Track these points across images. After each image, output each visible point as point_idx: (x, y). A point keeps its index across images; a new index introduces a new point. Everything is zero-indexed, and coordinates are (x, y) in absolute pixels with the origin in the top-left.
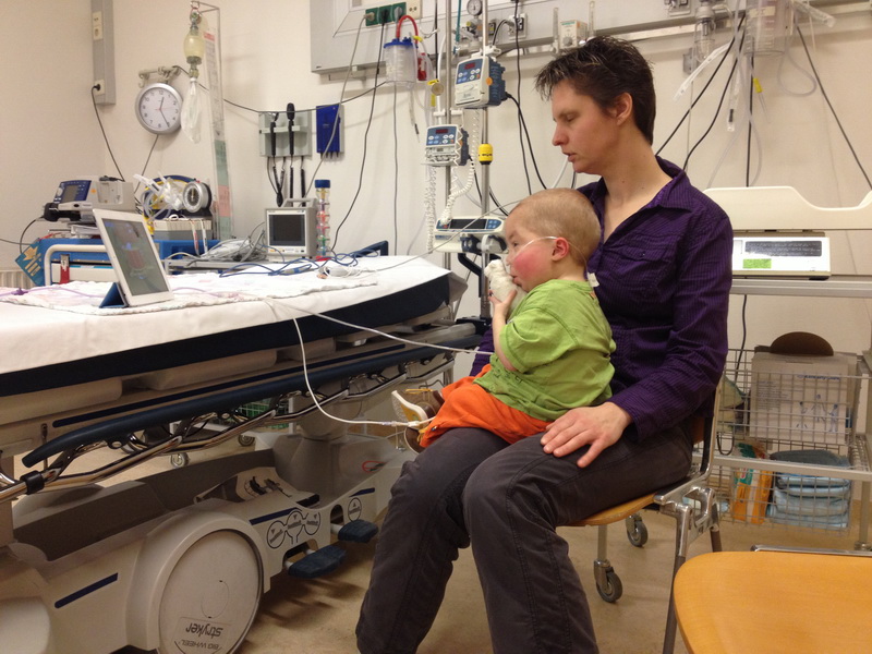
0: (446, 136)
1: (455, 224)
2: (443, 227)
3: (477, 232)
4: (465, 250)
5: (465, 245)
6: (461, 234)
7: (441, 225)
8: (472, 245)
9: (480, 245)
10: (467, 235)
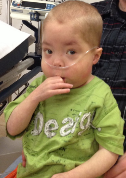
1: (24, 4)
4: (32, 19)
5: (32, 17)
6: (30, 10)
7: (15, 3)
8: (37, 17)
9: (40, 17)
10: (34, 12)
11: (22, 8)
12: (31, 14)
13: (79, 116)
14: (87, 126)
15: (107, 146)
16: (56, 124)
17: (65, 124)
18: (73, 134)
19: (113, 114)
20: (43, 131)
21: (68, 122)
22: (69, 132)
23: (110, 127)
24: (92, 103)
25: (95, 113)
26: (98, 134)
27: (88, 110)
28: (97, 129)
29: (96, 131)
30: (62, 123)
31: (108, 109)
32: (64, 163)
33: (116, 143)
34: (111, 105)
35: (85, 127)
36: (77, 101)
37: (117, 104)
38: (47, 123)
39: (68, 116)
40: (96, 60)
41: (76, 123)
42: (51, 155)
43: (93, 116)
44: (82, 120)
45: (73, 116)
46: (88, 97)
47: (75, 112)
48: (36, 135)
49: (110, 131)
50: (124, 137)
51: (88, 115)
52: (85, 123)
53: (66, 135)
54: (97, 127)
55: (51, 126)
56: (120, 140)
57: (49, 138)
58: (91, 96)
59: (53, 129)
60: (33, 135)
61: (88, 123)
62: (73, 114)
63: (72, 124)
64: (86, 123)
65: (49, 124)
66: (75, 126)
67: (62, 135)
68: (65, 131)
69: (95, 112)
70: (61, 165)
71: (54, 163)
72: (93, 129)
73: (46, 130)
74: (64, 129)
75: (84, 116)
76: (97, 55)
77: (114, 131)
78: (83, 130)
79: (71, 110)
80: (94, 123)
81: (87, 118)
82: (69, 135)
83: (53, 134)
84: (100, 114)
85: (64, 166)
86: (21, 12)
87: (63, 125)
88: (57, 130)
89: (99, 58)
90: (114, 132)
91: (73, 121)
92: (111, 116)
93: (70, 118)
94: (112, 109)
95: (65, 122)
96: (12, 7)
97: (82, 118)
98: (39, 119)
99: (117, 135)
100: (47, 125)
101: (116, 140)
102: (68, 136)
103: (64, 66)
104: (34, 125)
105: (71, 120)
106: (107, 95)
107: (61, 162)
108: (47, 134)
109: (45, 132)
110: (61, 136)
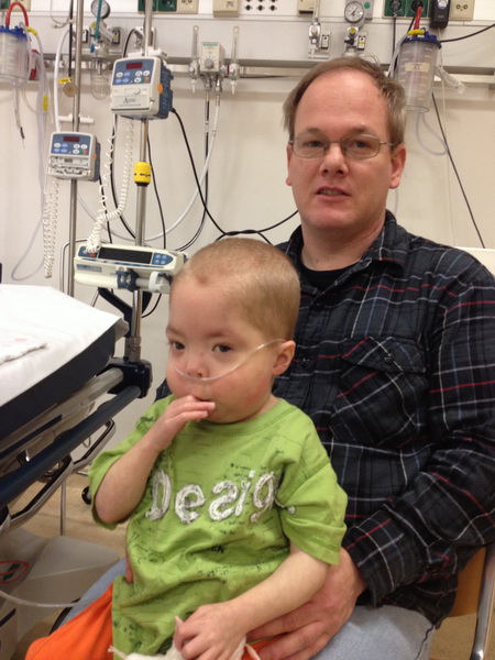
0: (76, 146)
1: (105, 253)
2: (88, 255)
3: (139, 267)
4: (121, 286)
5: (122, 280)
6: (118, 267)
7: (85, 252)
8: (131, 280)
9: (139, 282)
10: (125, 270)
11: (99, 262)
12: (119, 274)
13: (250, 480)
14: (267, 500)
15: (307, 546)
16: (200, 493)
17: (218, 495)
18: (239, 517)
19: (322, 478)
20: (171, 509)
21: (226, 490)
22: (229, 511)
23: (314, 506)
24: (278, 452)
25: (283, 475)
26: (289, 520)
27: (269, 467)
28: (286, 508)
29: (283, 513)
30: (212, 493)
31: (310, 467)
32: (224, 577)
33: (327, 540)
34: (315, 460)
35: (264, 504)
36: (245, 447)
37: (328, 459)
38: (181, 492)
39: (225, 477)
40: (279, 366)
41: (243, 495)
42: (195, 559)
43: (280, 482)
44: (258, 488)
45: (236, 478)
46: (268, 439)
47: (239, 471)
48: (157, 520)
49: (314, 516)
50: (345, 528)
51: (269, 477)
52: (263, 497)
53: (223, 519)
54: (286, 505)
55: (188, 499)
56: (336, 534)
57: (185, 523)
58: (274, 439)
59: (193, 505)
60: (151, 519)
61: (270, 495)
62: (237, 475)
63: (234, 496)
64: (265, 493)
65: (186, 495)
66: (241, 501)
67: (215, 518)
68: (221, 508)
69: (283, 472)
70: (217, 579)
71: (203, 577)
72: (278, 509)
73: (179, 508)
74: (217, 506)
75: (262, 479)
76: (282, 356)
77: (323, 514)
78: (261, 509)
79: (232, 465)
80: (280, 496)
81: (266, 484)
82: (232, 520)
83: (193, 515)
84: (293, 477)
85: (224, 582)
86: (98, 270)
87: (215, 496)
88: (201, 506)
89: (288, 363)
90: (322, 518)
91: (235, 488)
92: (316, 482)
93: (230, 483)
94: (320, 467)
95: (219, 491)
96: (78, 259)
97: (258, 484)
98: (160, 485)
99: (328, 523)
100: (180, 497)
101: (327, 533)
102: (227, 521)
103: (208, 375)
104: (152, 499)
105: (232, 487)
106: (307, 437)
107: (218, 574)
108: (181, 515)
109: (177, 511)
110: (213, 521)
